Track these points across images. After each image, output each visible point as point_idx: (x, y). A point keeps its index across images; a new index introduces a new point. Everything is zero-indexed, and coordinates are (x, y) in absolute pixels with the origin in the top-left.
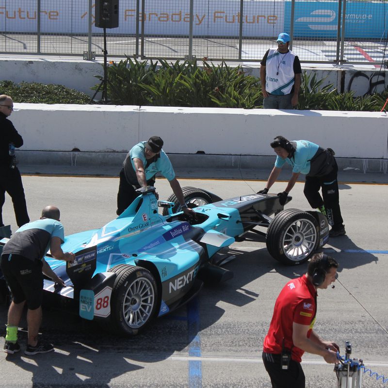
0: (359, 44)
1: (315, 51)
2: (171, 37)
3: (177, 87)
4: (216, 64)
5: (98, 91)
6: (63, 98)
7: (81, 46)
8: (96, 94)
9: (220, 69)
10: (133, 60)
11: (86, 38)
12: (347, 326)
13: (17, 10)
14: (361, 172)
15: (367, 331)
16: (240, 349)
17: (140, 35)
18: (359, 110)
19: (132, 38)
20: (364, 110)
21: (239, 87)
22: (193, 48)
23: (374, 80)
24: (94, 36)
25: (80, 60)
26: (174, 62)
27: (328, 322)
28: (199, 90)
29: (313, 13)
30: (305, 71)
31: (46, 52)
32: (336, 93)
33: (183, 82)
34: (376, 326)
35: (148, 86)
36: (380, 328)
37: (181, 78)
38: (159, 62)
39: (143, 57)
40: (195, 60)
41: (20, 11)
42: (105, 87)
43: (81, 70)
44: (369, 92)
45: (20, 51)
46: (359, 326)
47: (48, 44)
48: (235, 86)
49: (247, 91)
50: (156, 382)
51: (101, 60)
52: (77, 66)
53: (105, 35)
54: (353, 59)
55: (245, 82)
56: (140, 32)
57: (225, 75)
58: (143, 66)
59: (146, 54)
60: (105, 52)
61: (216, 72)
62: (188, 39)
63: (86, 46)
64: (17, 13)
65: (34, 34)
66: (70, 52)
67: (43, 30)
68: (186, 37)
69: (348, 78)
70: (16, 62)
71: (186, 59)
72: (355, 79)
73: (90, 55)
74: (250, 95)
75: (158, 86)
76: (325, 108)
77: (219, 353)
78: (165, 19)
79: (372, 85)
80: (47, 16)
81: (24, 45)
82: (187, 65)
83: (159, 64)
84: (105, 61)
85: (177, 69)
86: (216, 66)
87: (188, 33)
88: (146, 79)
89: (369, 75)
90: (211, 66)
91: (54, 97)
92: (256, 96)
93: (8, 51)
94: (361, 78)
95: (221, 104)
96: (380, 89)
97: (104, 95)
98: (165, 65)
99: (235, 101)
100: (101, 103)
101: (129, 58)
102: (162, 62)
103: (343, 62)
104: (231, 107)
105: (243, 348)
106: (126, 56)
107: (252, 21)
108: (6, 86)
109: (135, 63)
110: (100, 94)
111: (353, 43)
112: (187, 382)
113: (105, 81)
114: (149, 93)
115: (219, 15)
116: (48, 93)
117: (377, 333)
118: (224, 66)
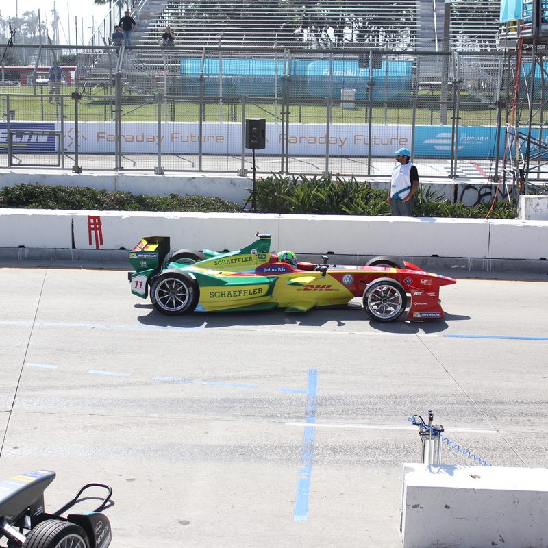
0: (477, 161)
1: (437, 168)
2: (318, 156)
3: (314, 198)
4: (347, 179)
5: (248, 202)
6: (219, 208)
7: (235, 164)
8: (246, 204)
9: (351, 183)
10: (277, 175)
11: (240, 158)
12: (441, 399)
13: (190, 135)
14: (466, 269)
15: (457, 403)
16: (349, 417)
17: (285, 155)
18: (467, 217)
19: (278, 158)
20: (471, 217)
21: (366, 198)
22: (329, 166)
23: (483, 192)
24: (247, 156)
25: (235, 176)
26: (312, 177)
27: (426, 395)
28: (332, 201)
29: (439, 136)
30: (422, 184)
31: (207, 169)
32: (449, 202)
33: (319, 194)
34: (466, 399)
35: (289, 198)
36: (469, 400)
37: (317, 191)
38: (300, 177)
39: (287, 173)
40: (330, 175)
41: (192, 136)
42: (254, 199)
43: (235, 184)
44: (478, 202)
45: (189, 169)
46: (452, 399)
47: (208, 163)
48: (362, 197)
49: (372, 201)
50: (276, 444)
51: (251, 176)
52: (232, 182)
53: (254, 156)
54: (470, 174)
55: (371, 194)
56: (285, 153)
57: (354, 188)
58: (286, 181)
59: (290, 171)
60: (254, 169)
61: (347, 185)
62: (325, 158)
63: (240, 164)
64: (190, 138)
65: (197, 155)
66: (226, 170)
67: (204, 151)
68: (323, 156)
69: (460, 190)
70: (181, 178)
71: (323, 175)
72: (466, 191)
73: (243, 172)
74: (375, 205)
75: (298, 197)
76: (439, 215)
77: (330, 421)
78: (313, 142)
79: (481, 196)
80: (215, 140)
81: (193, 164)
82: (323, 180)
83: (300, 179)
84: (254, 176)
85: (314, 183)
86: (347, 180)
87: (325, 153)
88: (288, 191)
89: (478, 188)
90: (343, 180)
91: (211, 206)
92: (379, 206)
93: (175, 169)
94: (471, 190)
95: (349, 212)
96: (487, 199)
97: (253, 205)
98: (305, 180)
99: (361, 209)
100: (251, 211)
101: (274, 174)
102: (302, 178)
103: (456, 176)
104: (358, 215)
105: (352, 416)
106: (272, 173)
107: (386, 143)
108: (172, 198)
109: (279, 178)
110: (250, 204)
111: (472, 161)
112: (301, 444)
113: (254, 193)
114: (291, 204)
115: (359, 138)
116: (206, 203)
117: (466, 404)
118: (354, 180)
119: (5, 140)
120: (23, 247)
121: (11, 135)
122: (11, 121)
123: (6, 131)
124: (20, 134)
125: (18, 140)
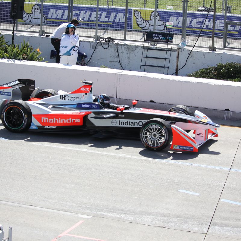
119: (222, 28)
120: (228, 110)
121: (227, 24)
122: (228, 14)
123: (223, 21)
124: (234, 25)
125: (232, 28)
